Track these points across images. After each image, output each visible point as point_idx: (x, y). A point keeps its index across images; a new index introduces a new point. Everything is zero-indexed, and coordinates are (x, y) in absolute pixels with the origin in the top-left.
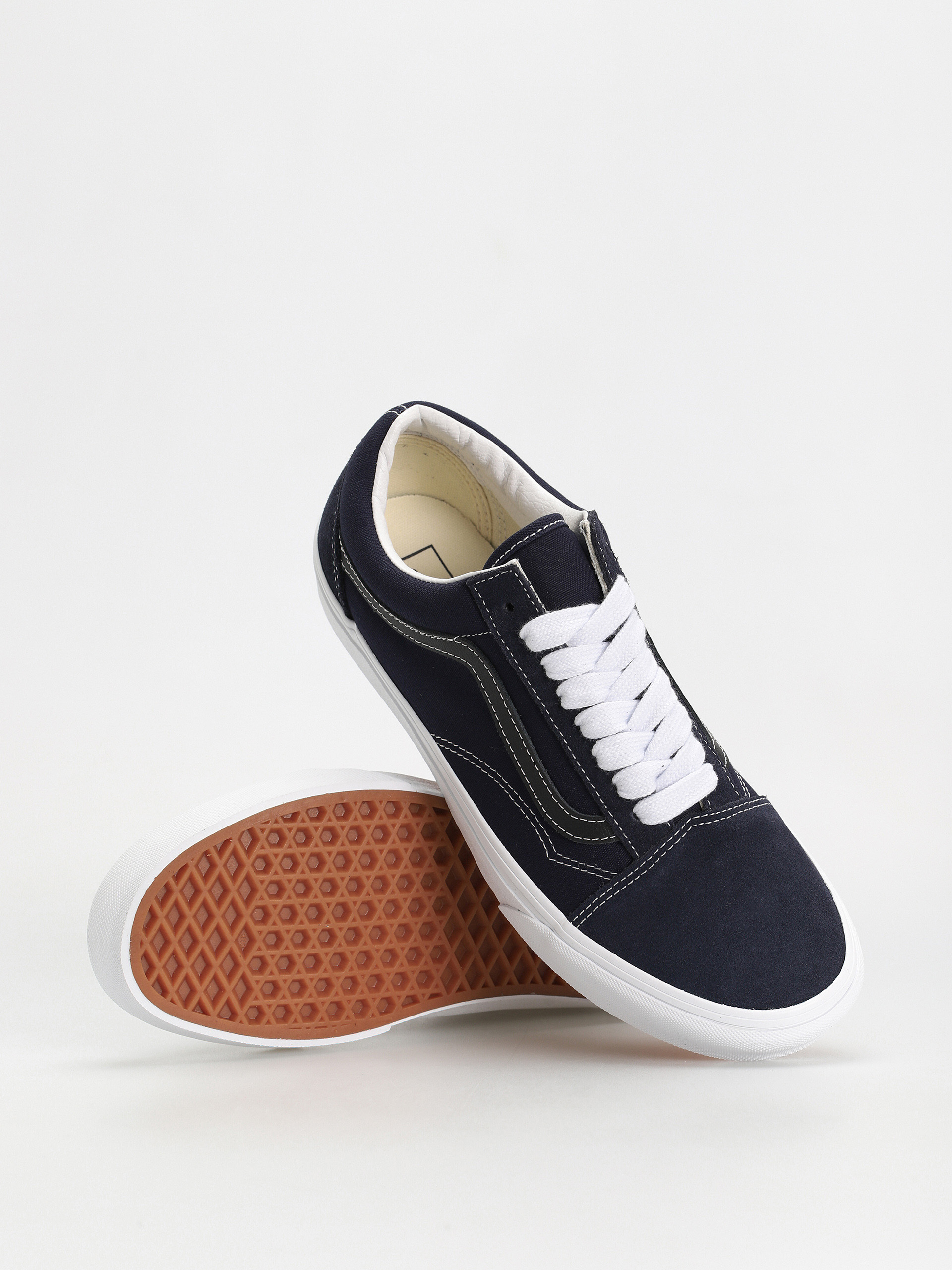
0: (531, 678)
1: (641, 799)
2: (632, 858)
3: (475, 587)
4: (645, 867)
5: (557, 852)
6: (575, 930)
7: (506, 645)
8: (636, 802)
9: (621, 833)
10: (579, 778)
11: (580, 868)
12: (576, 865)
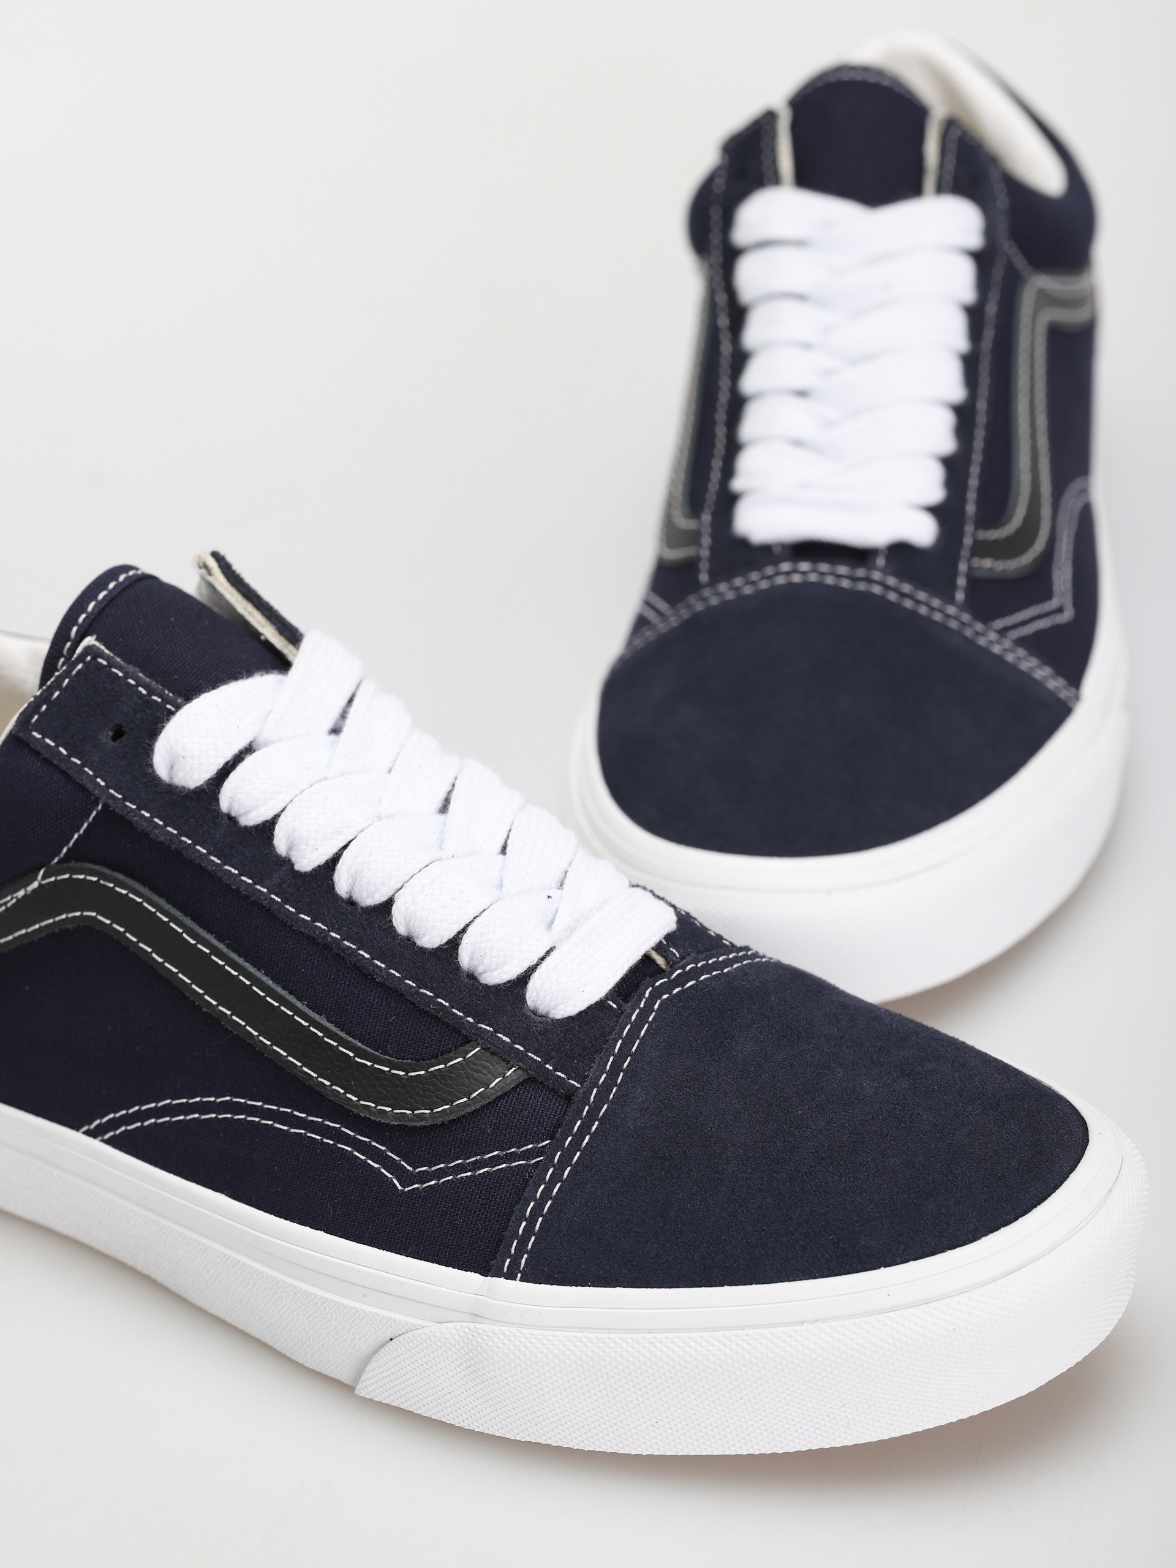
0: (215, 847)
1: (532, 969)
2: (569, 1096)
3: (32, 730)
4: (601, 1099)
5: (415, 1168)
6: (517, 1286)
7: (139, 808)
8: (524, 979)
9: (521, 1057)
10: (393, 992)
11: (474, 1170)
12: (462, 1168)
